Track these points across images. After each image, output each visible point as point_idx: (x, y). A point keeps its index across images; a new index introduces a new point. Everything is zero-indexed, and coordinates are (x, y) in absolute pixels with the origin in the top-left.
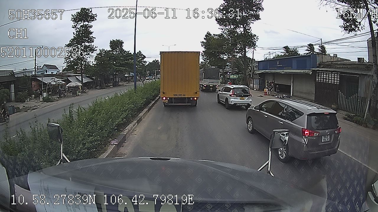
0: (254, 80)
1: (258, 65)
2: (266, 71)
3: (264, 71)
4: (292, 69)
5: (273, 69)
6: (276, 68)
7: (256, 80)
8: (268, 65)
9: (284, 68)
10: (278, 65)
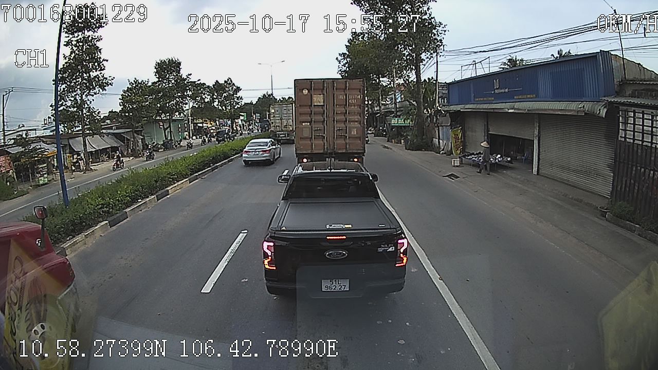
0: (440, 128)
1: (447, 92)
2: (467, 106)
3: (462, 106)
4: (538, 98)
5: (485, 101)
6: (493, 99)
7: (444, 129)
8: (472, 92)
9: (515, 97)
10: (497, 89)
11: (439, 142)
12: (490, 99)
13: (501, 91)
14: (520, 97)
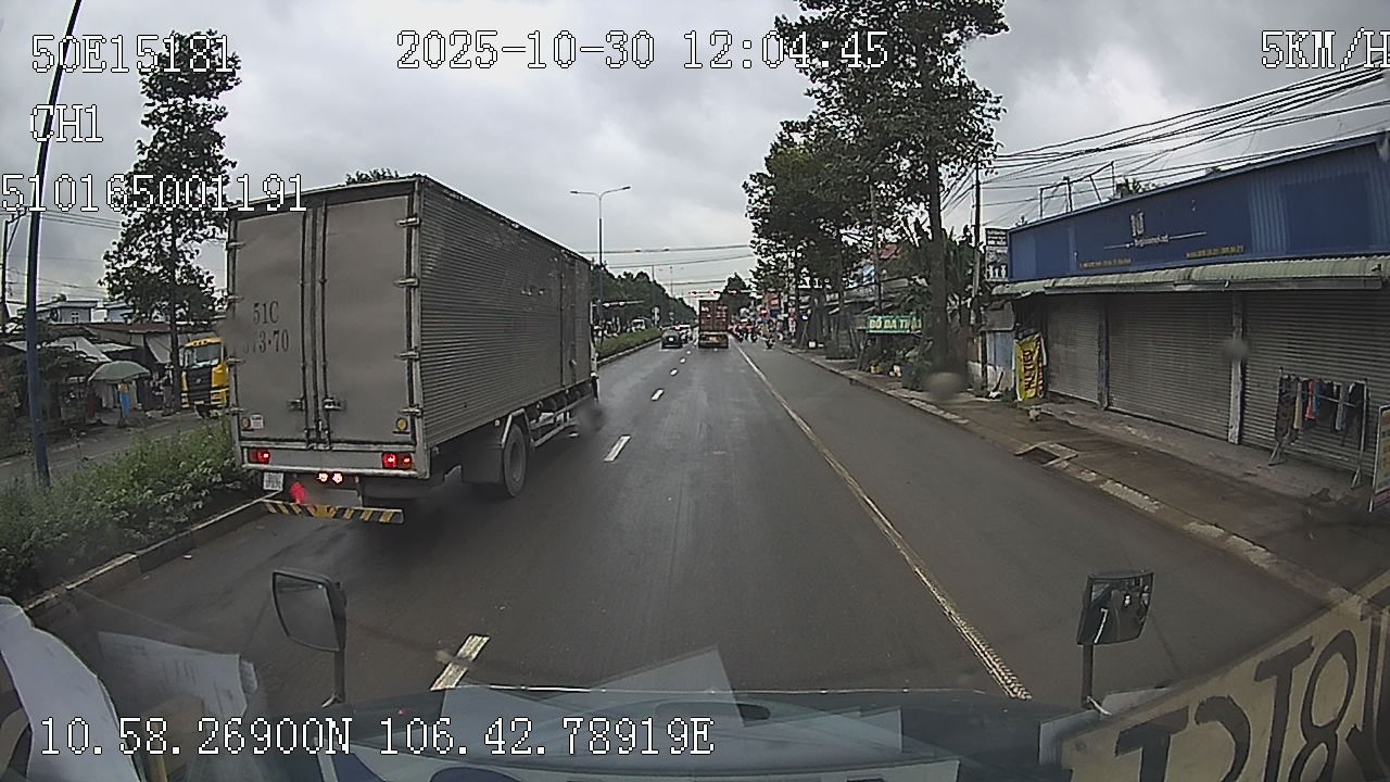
0: (988, 336)
1: (1006, 252)
2: (1061, 282)
3: (1049, 283)
4: (1248, 252)
5: (1107, 266)
6: (1129, 261)
7: (999, 340)
8: (1072, 248)
9: (1188, 255)
10: (1139, 237)
11: (985, 371)
12: (1120, 262)
13: (1150, 241)
14: (1201, 253)
